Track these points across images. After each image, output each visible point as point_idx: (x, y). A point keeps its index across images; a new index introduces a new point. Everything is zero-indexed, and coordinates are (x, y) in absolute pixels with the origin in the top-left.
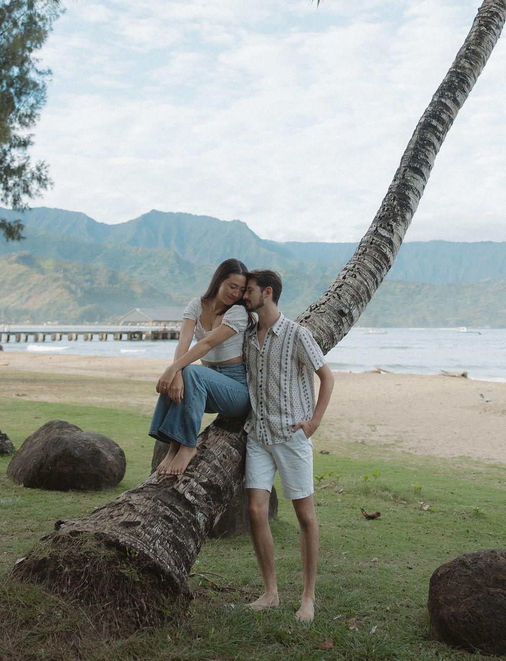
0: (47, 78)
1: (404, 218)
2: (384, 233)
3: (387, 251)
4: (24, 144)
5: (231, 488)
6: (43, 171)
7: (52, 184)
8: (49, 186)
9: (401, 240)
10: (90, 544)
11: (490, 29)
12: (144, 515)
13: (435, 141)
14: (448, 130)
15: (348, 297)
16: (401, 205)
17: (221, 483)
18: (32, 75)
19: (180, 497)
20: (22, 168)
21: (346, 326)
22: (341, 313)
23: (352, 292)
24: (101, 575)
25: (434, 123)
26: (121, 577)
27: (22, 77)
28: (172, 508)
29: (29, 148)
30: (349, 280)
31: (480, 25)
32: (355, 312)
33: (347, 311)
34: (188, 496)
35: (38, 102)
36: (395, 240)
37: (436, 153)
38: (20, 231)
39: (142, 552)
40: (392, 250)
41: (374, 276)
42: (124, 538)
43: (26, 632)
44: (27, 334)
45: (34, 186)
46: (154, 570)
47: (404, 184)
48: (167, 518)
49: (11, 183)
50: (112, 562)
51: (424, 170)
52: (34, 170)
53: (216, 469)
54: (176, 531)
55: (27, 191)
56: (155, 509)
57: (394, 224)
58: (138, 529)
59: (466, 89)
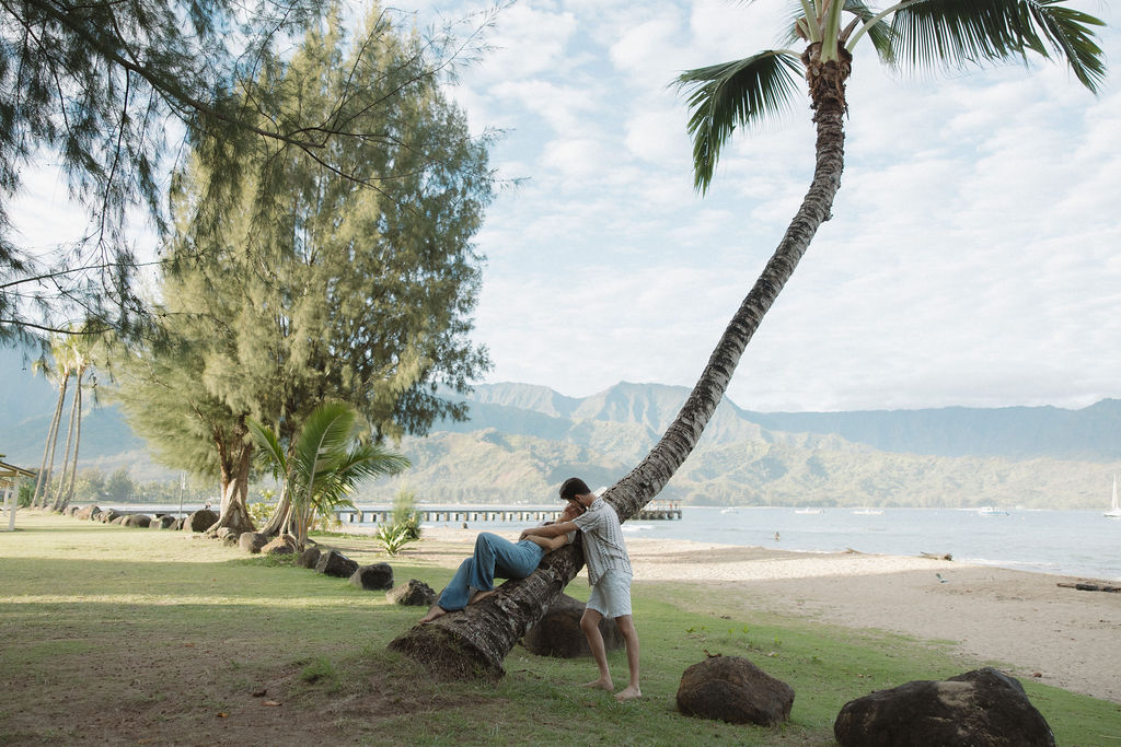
0: (482, 263)
1: (705, 409)
2: (686, 421)
3: (688, 436)
4: (465, 328)
5: (540, 607)
6: (484, 354)
7: (493, 366)
8: (490, 369)
9: (702, 428)
10: (433, 631)
11: (797, 239)
12: (471, 617)
13: (739, 342)
14: (753, 332)
15: (650, 473)
16: (703, 399)
17: (530, 601)
18: (469, 261)
19: (499, 609)
20: (465, 351)
21: (647, 495)
22: (643, 485)
23: (653, 468)
24: (437, 648)
25: (739, 326)
26: (450, 650)
27: (460, 263)
28: (491, 614)
29: (470, 332)
30: (653, 460)
31: (789, 236)
32: (656, 485)
33: (648, 484)
34: (504, 608)
35: (474, 288)
36: (696, 427)
37: (740, 352)
38: (465, 413)
39: (464, 637)
40: (693, 435)
41: (675, 457)
42: (454, 628)
43: (389, 674)
44: (439, 513)
45: (477, 368)
46: (472, 648)
47: (708, 381)
48: (486, 620)
49: (455, 367)
50: (446, 641)
51: (727, 368)
52: (476, 353)
53: (527, 593)
54: (492, 628)
55: (470, 374)
56: (479, 614)
57: (696, 414)
58: (466, 625)
59: (771, 295)
